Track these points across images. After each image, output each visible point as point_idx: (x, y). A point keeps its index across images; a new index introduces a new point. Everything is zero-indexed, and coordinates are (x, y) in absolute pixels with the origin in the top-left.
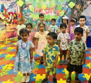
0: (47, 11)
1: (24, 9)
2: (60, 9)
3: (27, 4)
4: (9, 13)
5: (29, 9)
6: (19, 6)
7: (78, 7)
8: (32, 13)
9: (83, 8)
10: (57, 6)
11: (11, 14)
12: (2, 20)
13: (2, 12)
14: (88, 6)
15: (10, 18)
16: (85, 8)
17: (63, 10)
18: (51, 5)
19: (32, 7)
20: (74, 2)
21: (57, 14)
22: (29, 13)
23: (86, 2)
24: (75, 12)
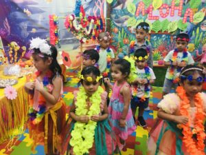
4: (90, 18)
5: (125, 8)
6: (107, 3)
8: (131, 16)
10: (189, 1)
11: (92, 21)
12: (77, 32)
13: (78, 15)
15: (90, 28)
17: (202, 10)
19: (132, 4)
21: (185, 17)
22: (125, 17)
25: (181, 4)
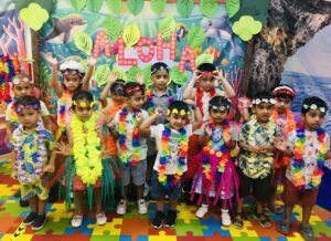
0: (146, 50)
1: (50, 41)
2: (196, 42)
3: (61, 20)
6: (32, 30)
7: (273, 37)
8: (84, 57)
9: (294, 42)
10: (185, 33)
14: (312, 33)
16: (300, 44)
17: (208, 50)
18: (161, 25)
19: (84, 35)
20: (256, 16)
21: (182, 62)
23: (304, 19)
24: (261, 57)
25: (174, 39)
